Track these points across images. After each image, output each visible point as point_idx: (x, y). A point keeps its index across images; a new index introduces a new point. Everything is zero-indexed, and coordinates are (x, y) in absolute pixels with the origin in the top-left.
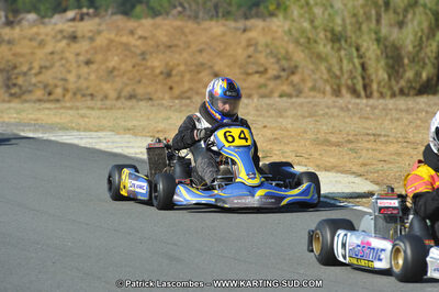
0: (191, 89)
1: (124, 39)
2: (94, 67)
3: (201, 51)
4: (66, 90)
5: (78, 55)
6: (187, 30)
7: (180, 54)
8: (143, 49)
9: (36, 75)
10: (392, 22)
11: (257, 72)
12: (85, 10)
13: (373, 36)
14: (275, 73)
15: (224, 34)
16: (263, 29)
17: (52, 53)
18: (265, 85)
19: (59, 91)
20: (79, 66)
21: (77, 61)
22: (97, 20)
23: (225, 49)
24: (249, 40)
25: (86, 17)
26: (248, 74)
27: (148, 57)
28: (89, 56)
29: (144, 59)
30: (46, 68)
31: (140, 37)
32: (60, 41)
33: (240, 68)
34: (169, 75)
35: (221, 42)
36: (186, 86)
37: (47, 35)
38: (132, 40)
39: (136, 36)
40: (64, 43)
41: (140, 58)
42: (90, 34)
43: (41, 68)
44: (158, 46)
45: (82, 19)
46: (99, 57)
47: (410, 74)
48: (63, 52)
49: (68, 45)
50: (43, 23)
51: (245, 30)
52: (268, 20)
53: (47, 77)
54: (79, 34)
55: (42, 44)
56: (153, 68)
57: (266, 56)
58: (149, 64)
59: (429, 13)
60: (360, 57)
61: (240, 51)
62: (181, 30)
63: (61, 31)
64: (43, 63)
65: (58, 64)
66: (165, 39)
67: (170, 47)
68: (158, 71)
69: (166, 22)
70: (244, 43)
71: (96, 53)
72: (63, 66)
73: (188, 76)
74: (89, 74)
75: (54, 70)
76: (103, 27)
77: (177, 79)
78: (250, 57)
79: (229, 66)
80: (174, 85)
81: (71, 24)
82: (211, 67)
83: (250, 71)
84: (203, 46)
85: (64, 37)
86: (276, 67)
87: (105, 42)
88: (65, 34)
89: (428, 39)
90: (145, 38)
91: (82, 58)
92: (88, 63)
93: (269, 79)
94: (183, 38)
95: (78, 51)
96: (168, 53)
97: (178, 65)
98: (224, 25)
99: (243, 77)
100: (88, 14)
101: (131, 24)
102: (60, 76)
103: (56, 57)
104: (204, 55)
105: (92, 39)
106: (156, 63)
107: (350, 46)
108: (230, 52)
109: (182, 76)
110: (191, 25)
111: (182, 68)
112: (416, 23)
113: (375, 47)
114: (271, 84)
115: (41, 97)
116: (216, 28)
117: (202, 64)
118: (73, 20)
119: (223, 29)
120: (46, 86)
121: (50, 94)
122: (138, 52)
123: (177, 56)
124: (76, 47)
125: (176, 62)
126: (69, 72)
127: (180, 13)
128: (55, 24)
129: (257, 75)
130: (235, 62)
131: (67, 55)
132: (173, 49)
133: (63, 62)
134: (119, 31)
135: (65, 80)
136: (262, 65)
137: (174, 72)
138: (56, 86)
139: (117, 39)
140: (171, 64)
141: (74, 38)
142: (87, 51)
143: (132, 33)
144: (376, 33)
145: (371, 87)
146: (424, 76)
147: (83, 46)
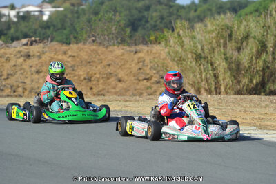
0: (104, 89)
1: (60, 57)
2: (42, 74)
3: (109, 65)
4: (25, 89)
5: (31, 67)
6: (99, 52)
7: (96, 67)
8: (73, 63)
9: (5, 79)
10: (233, 47)
11: (145, 79)
12: (33, 39)
13: (223, 56)
14: (156, 79)
15: (123, 54)
16: (148, 51)
17: (15, 66)
18: (151, 88)
19: (20, 90)
20: (32, 74)
21: (31, 71)
22: (41, 45)
23: (124, 64)
24: (139, 58)
25: (34, 43)
26: (139, 80)
27: (75, 68)
28: (38, 68)
29: (73, 70)
30: (12, 75)
31: (70, 56)
32: (20, 58)
33: (134, 76)
34: (90, 80)
35: (122, 59)
36: (101, 87)
37: (11, 54)
38: (65, 58)
39: (68, 56)
40: (22, 59)
41: (71, 69)
42: (39, 54)
43: (8, 75)
44: (82, 62)
45: (32, 44)
46: (44, 69)
47: (245, 81)
48: (21, 65)
49: (25, 60)
50: (7, 47)
51: (136, 52)
52: (150, 45)
53: (12, 81)
54: (31, 54)
55: (8, 60)
56: (79, 76)
57: (150, 69)
58: (77, 73)
59: (257, 42)
60: (214, 69)
61: (133, 65)
62: (95, 52)
63: (20, 52)
64: (9, 72)
65: (19, 72)
66: (86, 57)
67: (89, 62)
68: (82, 78)
69: (86, 46)
70: (136, 61)
71: (42, 66)
72: (22, 74)
73: (101, 81)
74: (39, 79)
75: (16, 76)
76: (46, 49)
77: (94, 82)
78: (140, 69)
79: (127, 75)
80: (94, 87)
81: (25, 47)
82: (116, 75)
83: (141, 78)
84: (110, 62)
85: (22, 56)
86: (157, 76)
87: (48, 59)
88: (22, 53)
89: (256, 58)
90: (74, 57)
91: (33, 69)
92: (38, 72)
93: (153, 83)
94: (97, 57)
95: (31, 65)
96: (88, 66)
97: (95, 74)
98: (123, 49)
99: (136, 82)
100: (36, 41)
101: (64, 47)
102: (20, 81)
103: (17, 68)
104: (111, 67)
105: (39, 57)
106: (81, 73)
107: (207, 62)
108: (128, 66)
109: (98, 81)
110: (102, 49)
111: (98, 76)
112: (249, 48)
113: (224, 63)
114: (155, 87)
115: (9, 94)
116: (118, 51)
117: (111, 73)
118: (26, 44)
119: (122, 51)
120: (12, 87)
121: (14, 92)
122: (70, 65)
123: (94, 68)
124: (29, 62)
125: (94, 72)
126: (26, 78)
127: (94, 41)
128: (15, 47)
129: (145, 81)
130: (131, 72)
131: (24, 67)
132: (91, 64)
133: (22, 71)
134: (56, 52)
135: (25, 83)
136: (148, 74)
137: (93, 79)
138: (18, 87)
139: (56, 57)
140: (90, 73)
141: (28, 56)
142: (37, 64)
143: (65, 53)
144: (225, 55)
145: (220, 88)
146: (254, 82)
147: (35, 61)
